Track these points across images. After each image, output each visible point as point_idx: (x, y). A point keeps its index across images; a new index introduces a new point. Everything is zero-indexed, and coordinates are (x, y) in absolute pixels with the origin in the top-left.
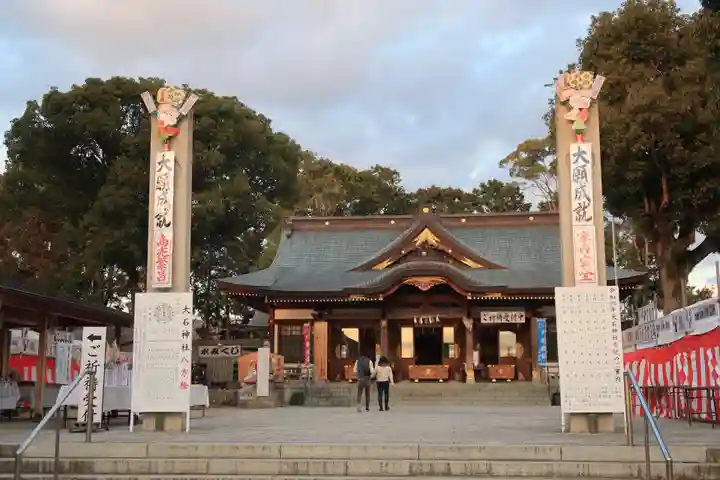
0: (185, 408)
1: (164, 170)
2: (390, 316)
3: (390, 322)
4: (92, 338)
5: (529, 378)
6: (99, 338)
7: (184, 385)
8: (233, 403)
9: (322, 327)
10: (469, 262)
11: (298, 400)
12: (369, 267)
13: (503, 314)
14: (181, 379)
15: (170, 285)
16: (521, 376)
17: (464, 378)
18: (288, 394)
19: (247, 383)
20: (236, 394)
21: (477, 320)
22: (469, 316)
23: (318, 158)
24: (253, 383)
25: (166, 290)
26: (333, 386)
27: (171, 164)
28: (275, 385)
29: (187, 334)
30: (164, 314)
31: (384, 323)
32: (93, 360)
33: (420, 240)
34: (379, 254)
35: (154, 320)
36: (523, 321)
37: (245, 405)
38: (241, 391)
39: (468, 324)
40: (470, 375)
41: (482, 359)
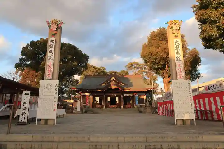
0: (55, 118)
1: (52, 43)
2: (106, 95)
3: (105, 96)
4: (25, 94)
5: (133, 107)
6: (28, 94)
7: (55, 110)
8: (72, 112)
9: (92, 97)
10: (121, 84)
11: (86, 112)
12: (101, 84)
13: (129, 94)
14: (54, 108)
15: (52, 78)
16: (132, 107)
17: (120, 107)
18: (84, 111)
19: (75, 108)
20: (73, 111)
21: (124, 96)
22: (122, 95)
23: (90, 64)
24: (76, 108)
25: (50, 79)
26: (93, 109)
27: (54, 42)
28: (81, 109)
29: (56, 93)
30: (49, 87)
31: (104, 96)
32: (25, 101)
33: (112, 79)
34: (103, 82)
35: (46, 88)
36: (133, 96)
37: (75, 113)
38: (74, 110)
39: (122, 96)
40: (122, 107)
41: (124, 104)
